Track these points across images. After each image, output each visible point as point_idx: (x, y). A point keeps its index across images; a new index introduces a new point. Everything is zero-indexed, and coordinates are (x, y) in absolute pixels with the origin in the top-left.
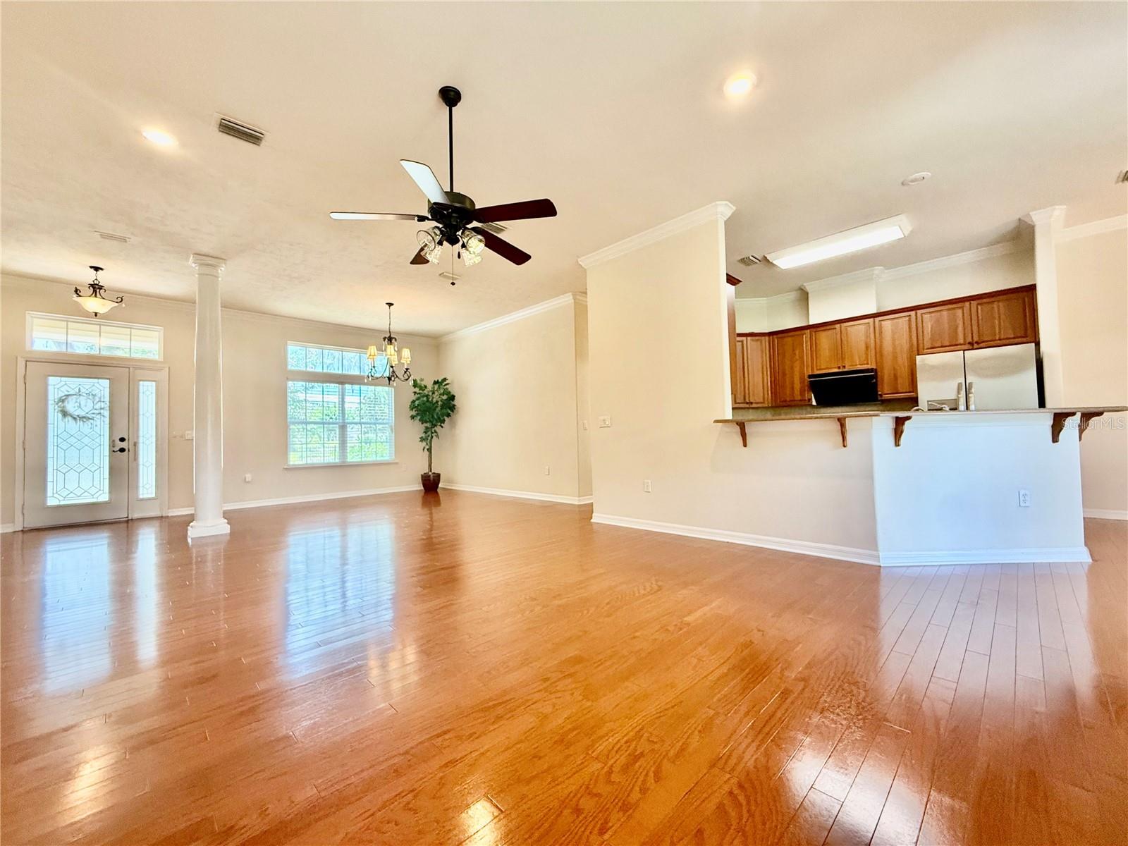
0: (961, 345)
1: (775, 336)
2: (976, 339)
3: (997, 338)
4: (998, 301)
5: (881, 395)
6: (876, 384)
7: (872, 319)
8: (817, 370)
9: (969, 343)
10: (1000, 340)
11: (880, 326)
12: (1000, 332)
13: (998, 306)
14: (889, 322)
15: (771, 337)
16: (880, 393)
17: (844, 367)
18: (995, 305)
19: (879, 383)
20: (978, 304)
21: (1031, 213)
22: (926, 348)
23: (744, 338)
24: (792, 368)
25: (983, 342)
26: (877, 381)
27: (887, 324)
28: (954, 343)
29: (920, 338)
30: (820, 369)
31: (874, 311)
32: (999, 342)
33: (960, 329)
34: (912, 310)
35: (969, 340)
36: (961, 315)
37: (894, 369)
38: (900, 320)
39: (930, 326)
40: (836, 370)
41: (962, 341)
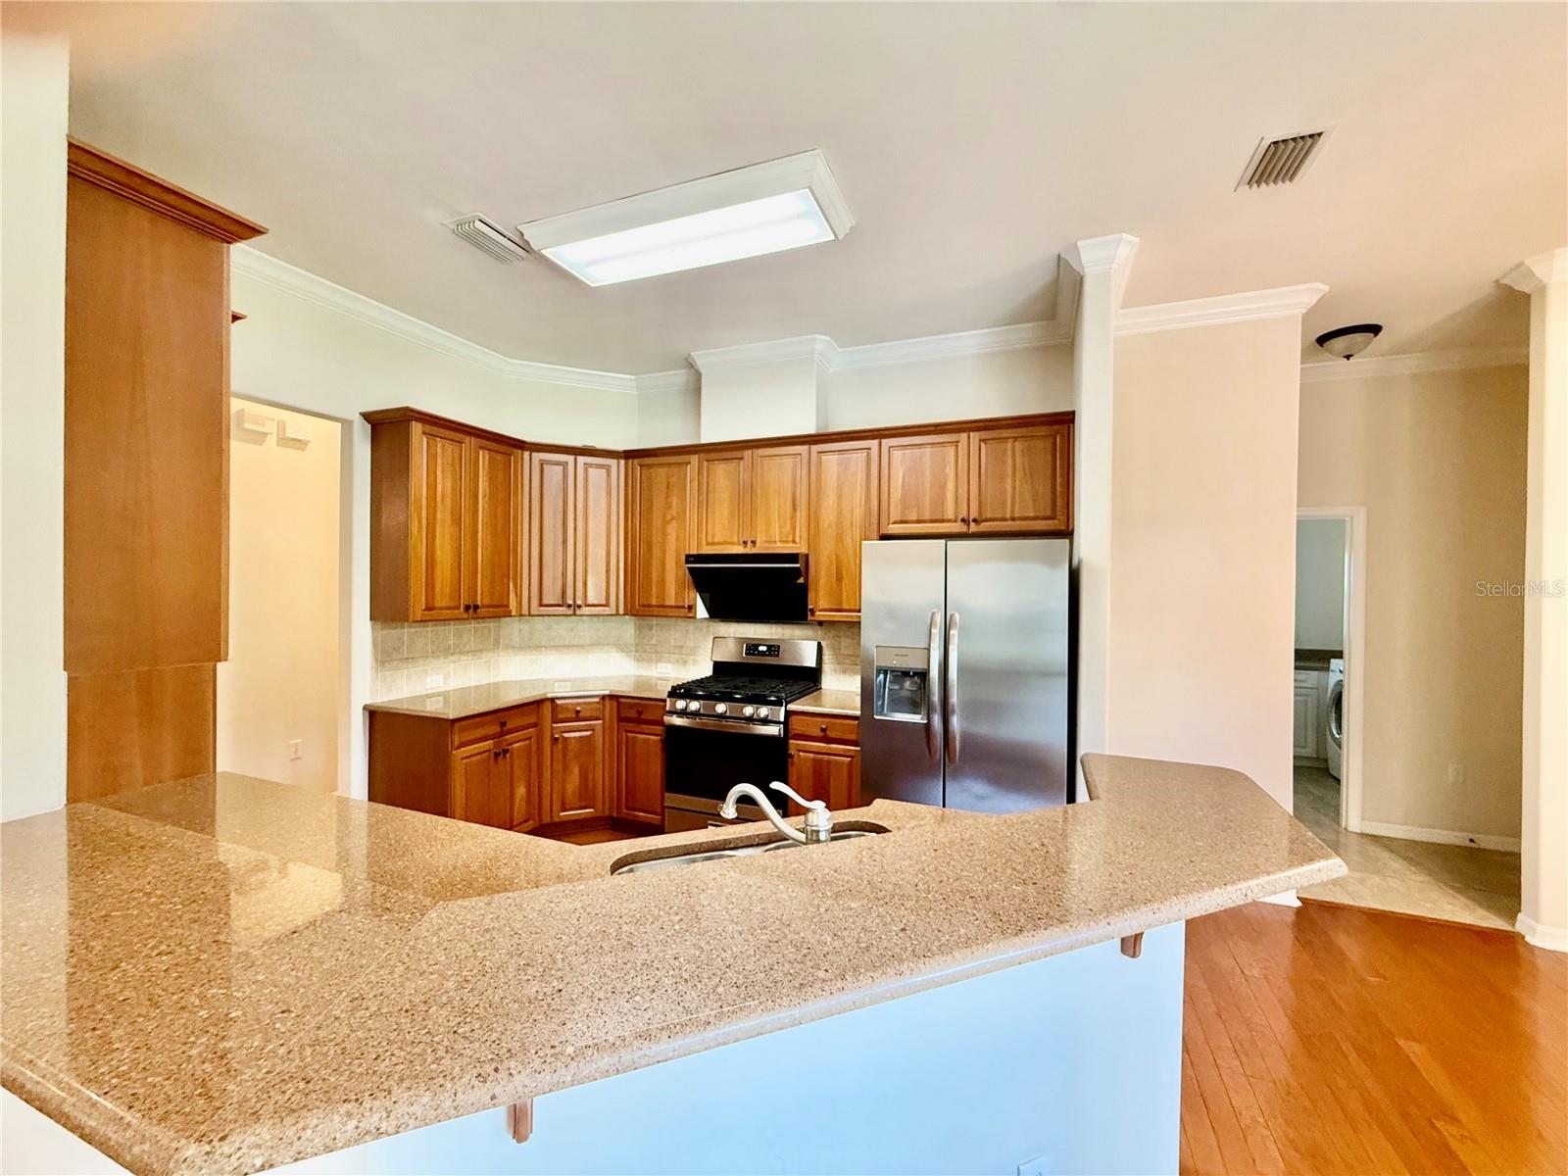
0: (949, 521)
1: (636, 461)
2: (974, 514)
3: (1008, 516)
4: (1015, 438)
5: (813, 612)
6: (805, 588)
7: (806, 447)
8: (708, 544)
9: (963, 520)
10: (1013, 519)
11: (819, 462)
12: (1013, 505)
13: (1014, 447)
14: (835, 457)
15: (630, 461)
16: (810, 607)
17: (753, 542)
18: (1009, 445)
19: (811, 587)
20: (984, 440)
21: (1079, 244)
22: (891, 521)
23: (570, 458)
24: (664, 534)
25: (986, 520)
26: (807, 579)
27: (832, 460)
28: (939, 517)
29: (884, 497)
30: (713, 544)
31: (812, 430)
32: (1010, 523)
33: (950, 486)
34: (874, 438)
35: (964, 514)
36: (952, 459)
37: (837, 556)
38: (854, 456)
39: (901, 475)
40: (739, 550)
41: (950, 515)
